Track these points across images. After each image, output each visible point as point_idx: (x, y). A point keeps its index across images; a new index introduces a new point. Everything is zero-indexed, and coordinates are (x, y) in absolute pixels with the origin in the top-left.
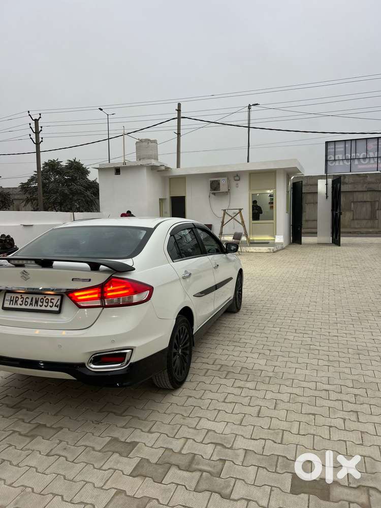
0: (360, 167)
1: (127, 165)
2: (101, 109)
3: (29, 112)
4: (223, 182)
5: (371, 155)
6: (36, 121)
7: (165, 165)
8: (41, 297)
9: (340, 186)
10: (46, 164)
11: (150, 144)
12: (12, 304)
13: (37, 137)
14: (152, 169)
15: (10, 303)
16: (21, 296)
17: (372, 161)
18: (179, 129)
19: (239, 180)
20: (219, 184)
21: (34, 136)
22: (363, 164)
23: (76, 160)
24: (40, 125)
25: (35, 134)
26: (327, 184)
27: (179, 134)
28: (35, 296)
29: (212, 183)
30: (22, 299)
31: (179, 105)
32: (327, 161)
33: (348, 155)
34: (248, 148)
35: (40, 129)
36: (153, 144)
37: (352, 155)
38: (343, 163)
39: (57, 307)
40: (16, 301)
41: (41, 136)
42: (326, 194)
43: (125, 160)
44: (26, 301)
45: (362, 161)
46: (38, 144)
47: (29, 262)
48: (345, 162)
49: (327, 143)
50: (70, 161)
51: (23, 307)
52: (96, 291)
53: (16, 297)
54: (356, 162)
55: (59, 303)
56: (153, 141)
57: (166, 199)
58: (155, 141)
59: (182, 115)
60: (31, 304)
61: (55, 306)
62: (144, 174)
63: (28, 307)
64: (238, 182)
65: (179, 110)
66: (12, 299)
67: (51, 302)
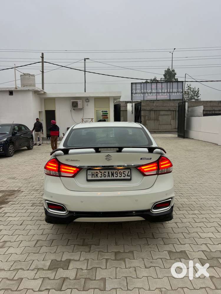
0: (148, 97)
1: (18, 89)
4: (80, 103)
5: (154, 91)
8: (115, 171)
9: (141, 107)
11: (31, 77)
12: (94, 177)
14: (35, 93)
15: (92, 176)
16: (100, 171)
17: (154, 95)
18: (43, 69)
19: (89, 102)
20: (77, 104)
22: (150, 96)
26: (132, 106)
27: (43, 72)
28: (110, 171)
29: (73, 103)
30: (101, 173)
31: (43, 54)
32: (132, 93)
33: (143, 91)
34: (85, 84)
37: (145, 91)
38: (140, 95)
39: (129, 176)
40: (97, 175)
42: (132, 111)
43: (16, 86)
44: (104, 175)
45: (149, 94)
47: (103, 149)
48: (141, 94)
49: (132, 83)
51: (103, 178)
52: (155, 165)
53: (96, 172)
54: (147, 95)
55: (129, 174)
58: (33, 76)
60: (109, 176)
61: (127, 176)
62: (30, 95)
63: (106, 178)
64: (88, 103)
65: (42, 57)
66: (93, 174)
67: (123, 174)
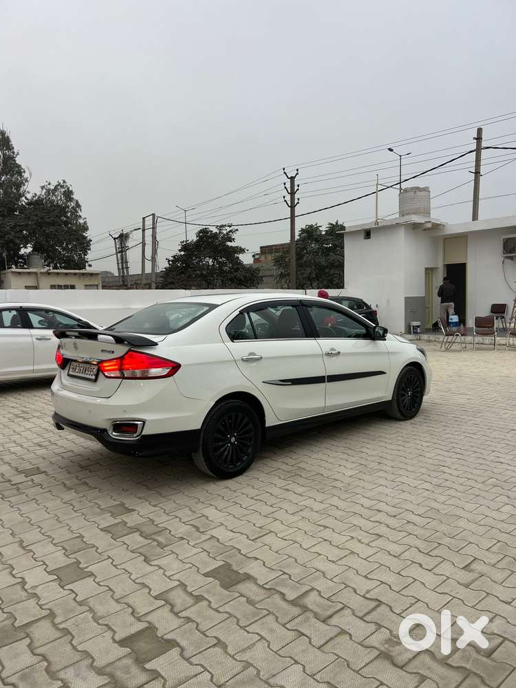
1: (380, 225)
2: (391, 150)
3: (284, 169)
6: (292, 179)
7: (432, 221)
10: (303, 231)
11: (419, 193)
12: (73, 372)
13: (292, 199)
14: (414, 229)
16: (79, 365)
18: (478, 166)
21: (288, 198)
23: (339, 223)
24: (296, 183)
25: (289, 196)
27: (477, 173)
28: (86, 366)
29: (506, 242)
31: (480, 131)
35: (296, 188)
36: (423, 193)
39: (96, 375)
40: (76, 369)
41: (296, 196)
43: (377, 219)
44: (80, 370)
46: (293, 207)
50: (331, 224)
51: (78, 374)
52: (117, 363)
53: (76, 366)
56: (422, 188)
57: (437, 268)
58: (426, 189)
59: (484, 144)
61: (94, 375)
62: (401, 234)
63: (81, 375)
65: (479, 139)
66: (73, 367)
67: (92, 371)
